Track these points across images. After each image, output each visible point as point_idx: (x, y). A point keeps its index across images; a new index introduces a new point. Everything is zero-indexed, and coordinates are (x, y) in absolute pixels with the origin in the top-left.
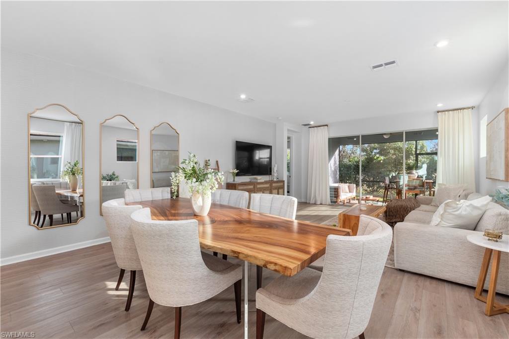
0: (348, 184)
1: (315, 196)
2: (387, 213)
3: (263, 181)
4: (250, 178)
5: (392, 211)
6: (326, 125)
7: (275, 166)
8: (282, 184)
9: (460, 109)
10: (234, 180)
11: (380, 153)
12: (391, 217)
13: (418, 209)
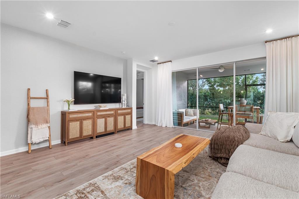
0: (193, 109)
1: (161, 121)
2: (212, 146)
3: (108, 108)
4: (95, 106)
5: (217, 144)
6: (170, 61)
7: (123, 95)
8: (129, 111)
9: (289, 37)
10: (69, 109)
11: (221, 85)
12: (216, 151)
13: (247, 142)
